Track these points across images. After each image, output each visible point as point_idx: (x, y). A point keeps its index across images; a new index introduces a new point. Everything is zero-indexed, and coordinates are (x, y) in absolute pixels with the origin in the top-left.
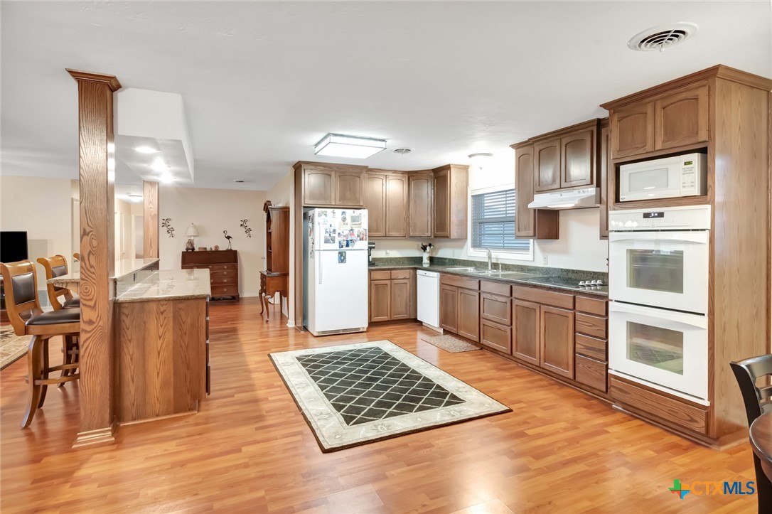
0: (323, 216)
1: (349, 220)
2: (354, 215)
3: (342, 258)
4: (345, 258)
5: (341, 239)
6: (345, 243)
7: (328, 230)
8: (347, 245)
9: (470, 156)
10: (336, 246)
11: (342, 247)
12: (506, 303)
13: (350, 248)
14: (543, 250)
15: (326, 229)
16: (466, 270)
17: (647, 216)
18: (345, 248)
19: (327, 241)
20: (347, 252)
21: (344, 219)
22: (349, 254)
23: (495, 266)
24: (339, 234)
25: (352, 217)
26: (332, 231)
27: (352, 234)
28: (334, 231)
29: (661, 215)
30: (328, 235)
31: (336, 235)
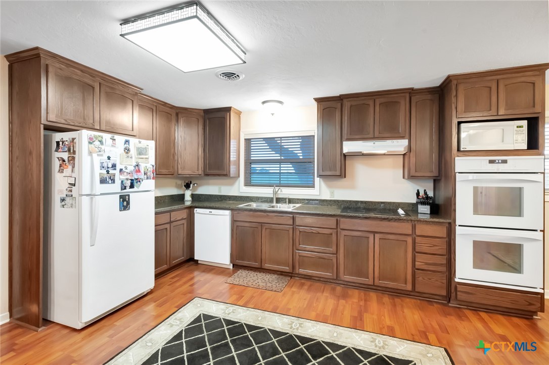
0: (97, 143)
1: (133, 152)
2: (140, 145)
3: (125, 203)
4: (128, 203)
5: (123, 177)
6: (128, 183)
7: (105, 165)
8: (132, 186)
9: (264, 103)
10: (116, 187)
11: (125, 189)
12: (331, 234)
13: (135, 189)
14: (329, 187)
15: (102, 163)
16: (250, 205)
17: (491, 162)
18: (128, 190)
19: (103, 181)
20: (130, 194)
21: (127, 150)
22: (134, 198)
23: (279, 200)
24: (121, 170)
25: (138, 149)
26: (110, 166)
27: (139, 171)
28: (114, 166)
29: (505, 162)
30: (104, 172)
31: (117, 172)
